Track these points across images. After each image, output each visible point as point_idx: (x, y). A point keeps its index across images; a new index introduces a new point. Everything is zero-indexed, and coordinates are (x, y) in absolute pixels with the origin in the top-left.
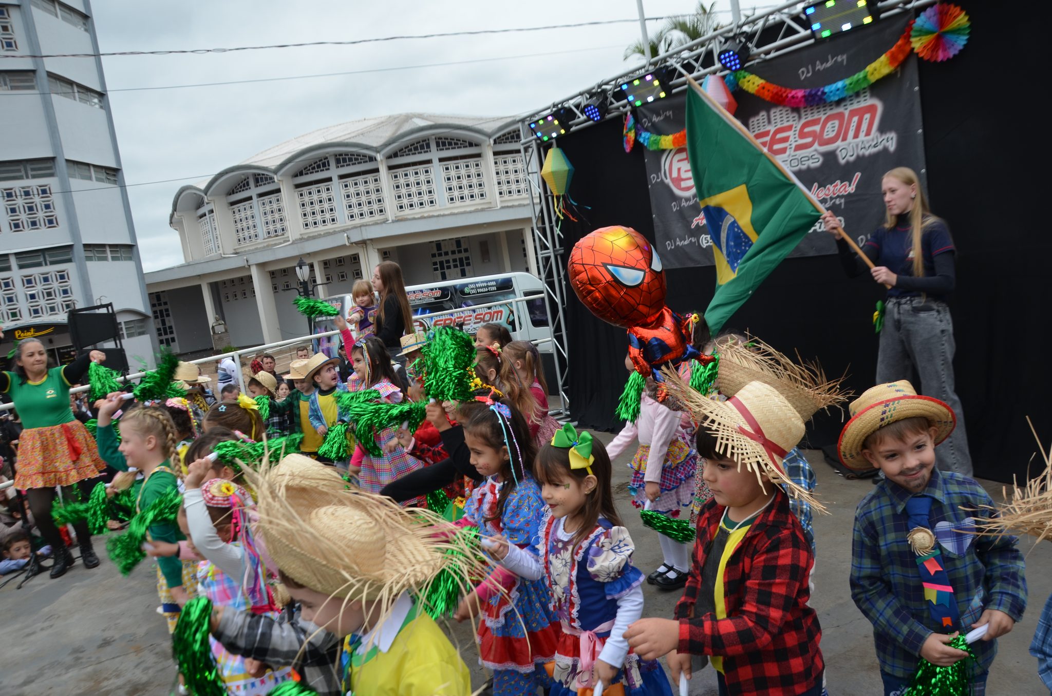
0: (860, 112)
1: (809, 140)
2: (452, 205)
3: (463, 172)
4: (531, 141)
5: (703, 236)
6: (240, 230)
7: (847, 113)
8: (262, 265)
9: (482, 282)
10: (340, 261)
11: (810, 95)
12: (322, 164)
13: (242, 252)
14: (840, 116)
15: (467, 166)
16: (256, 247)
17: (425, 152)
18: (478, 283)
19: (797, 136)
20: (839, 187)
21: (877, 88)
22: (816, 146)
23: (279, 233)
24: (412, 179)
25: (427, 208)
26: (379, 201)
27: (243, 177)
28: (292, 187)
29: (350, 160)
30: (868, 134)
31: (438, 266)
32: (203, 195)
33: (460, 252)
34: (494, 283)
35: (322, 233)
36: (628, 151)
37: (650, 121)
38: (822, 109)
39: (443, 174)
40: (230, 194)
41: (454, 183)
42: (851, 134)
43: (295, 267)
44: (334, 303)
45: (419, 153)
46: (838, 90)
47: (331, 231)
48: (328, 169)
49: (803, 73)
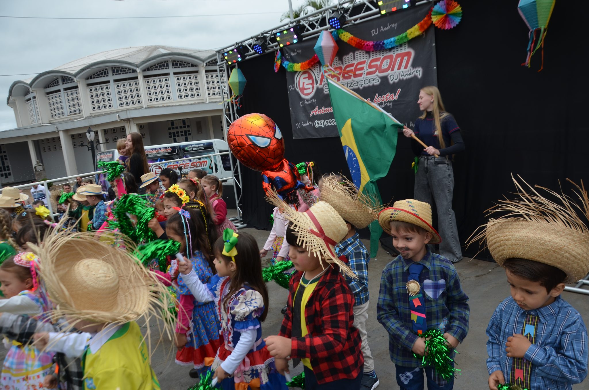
0: (402, 56)
1: (374, 69)
2: (181, 100)
3: (187, 81)
4: (223, 64)
5: (316, 121)
6: (53, 110)
7: (394, 55)
8: (66, 131)
9: (196, 144)
10: (114, 130)
11: (376, 44)
12: (104, 72)
13: (54, 123)
14: (391, 57)
15: (190, 78)
16: (63, 120)
17: (165, 68)
18: (193, 145)
19: (367, 67)
20: (389, 96)
21: (412, 42)
22: (377, 73)
23: (77, 112)
24: (158, 84)
25: (166, 101)
26: (138, 96)
27: (55, 78)
28: (86, 85)
29: (121, 71)
30: (406, 67)
31: (172, 135)
32: (29, 87)
33: (185, 127)
34: (202, 145)
35: (103, 113)
36: (276, 71)
37: (290, 55)
38: (381, 53)
39: (176, 82)
40: (47, 88)
41: (182, 87)
42: (396, 67)
43: (85, 133)
44: (108, 154)
45: (162, 69)
46: (391, 42)
47: (109, 112)
48: (107, 76)
49: (374, 33)
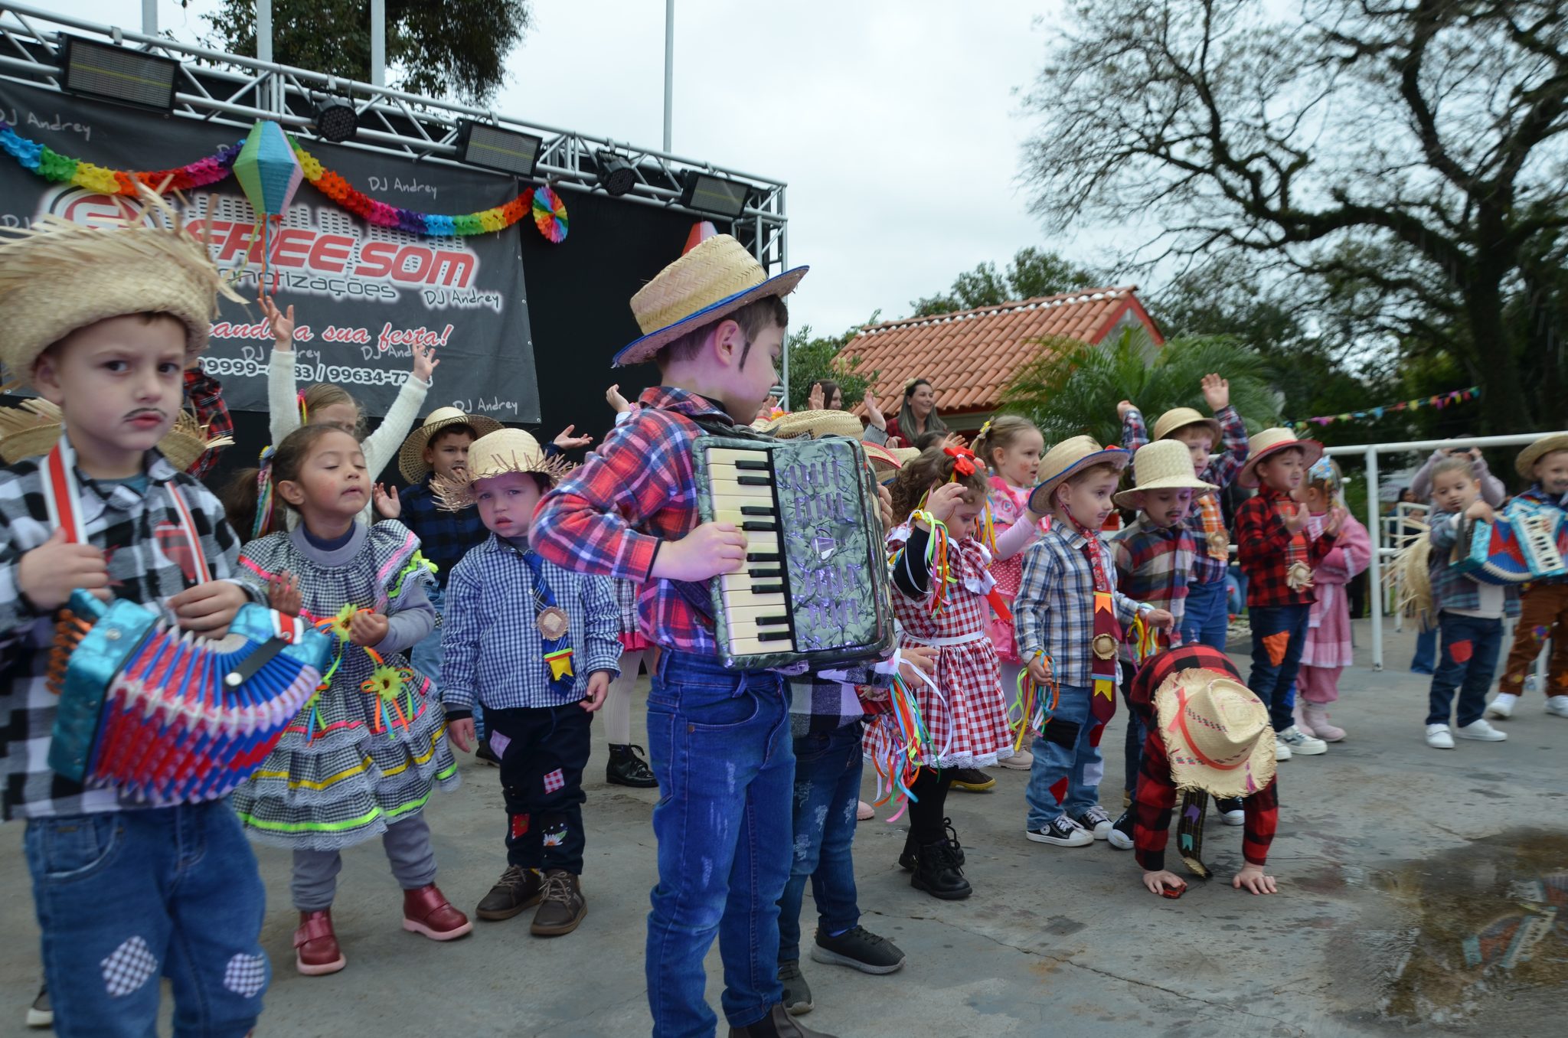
0: (453, 258)
1: (379, 266)
11: (407, 216)
14: (425, 253)
19: (359, 255)
30: (461, 285)
37: (17, 118)
42: (441, 278)
46: (444, 224)
49: (375, 183)
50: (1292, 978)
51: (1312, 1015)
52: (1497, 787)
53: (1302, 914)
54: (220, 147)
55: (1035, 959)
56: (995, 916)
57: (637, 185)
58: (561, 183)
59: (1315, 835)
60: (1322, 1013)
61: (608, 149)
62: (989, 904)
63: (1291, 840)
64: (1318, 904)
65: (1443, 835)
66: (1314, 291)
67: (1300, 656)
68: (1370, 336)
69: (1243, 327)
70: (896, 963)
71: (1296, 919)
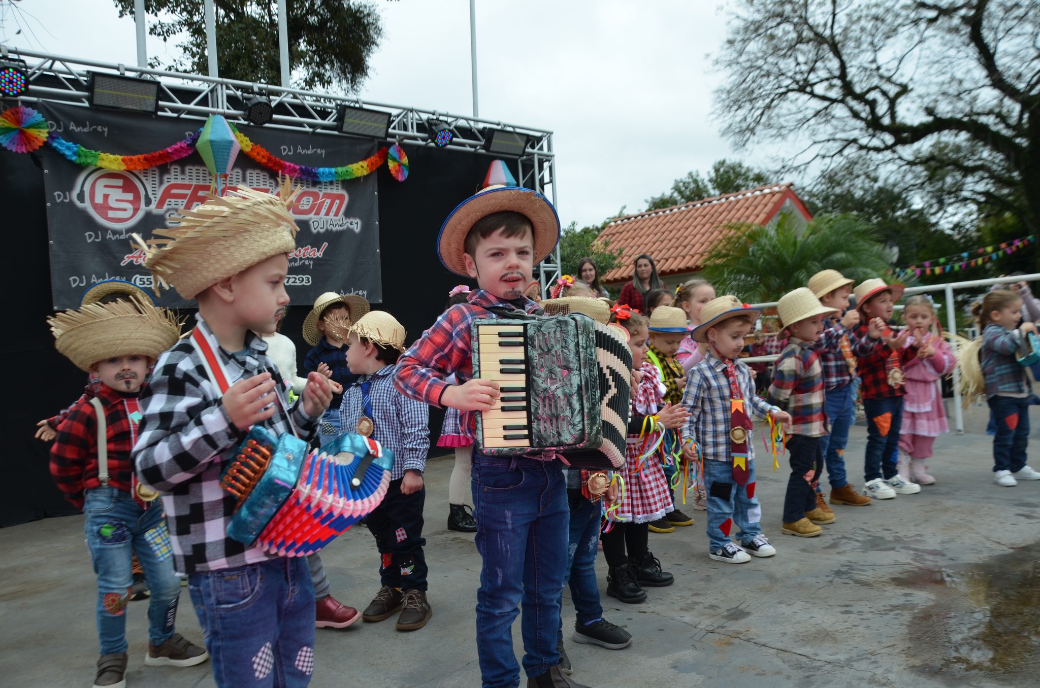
5: (138, 276)
11: (306, 170)
30: (336, 215)
37: (63, 127)
46: (330, 174)
49: (285, 150)
50: (885, 645)
51: (896, 669)
52: (1034, 512)
53: (895, 602)
54: (187, 134)
55: (716, 637)
56: (693, 609)
57: (455, 139)
58: (406, 141)
59: (909, 548)
60: (902, 667)
61: (434, 117)
62: (689, 601)
63: (892, 552)
64: (906, 595)
65: (995, 546)
66: (917, 177)
67: (899, 428)
68: (957, 205)
69: (869, 204)
70: (626, 641)
71: (891, 606)
